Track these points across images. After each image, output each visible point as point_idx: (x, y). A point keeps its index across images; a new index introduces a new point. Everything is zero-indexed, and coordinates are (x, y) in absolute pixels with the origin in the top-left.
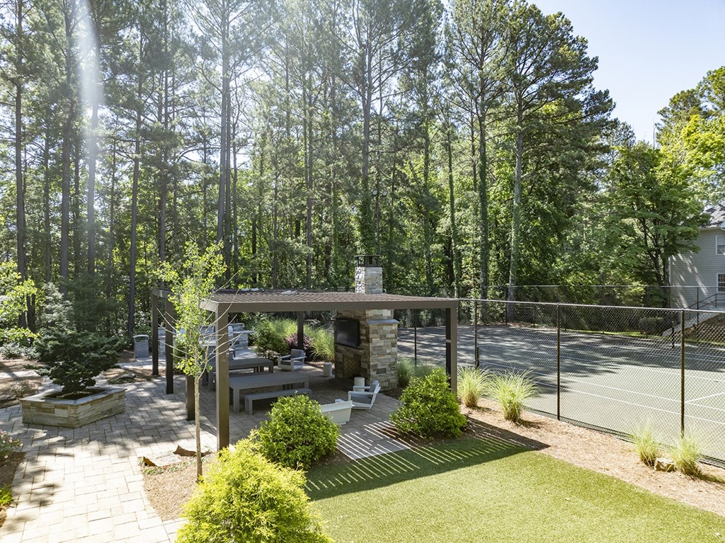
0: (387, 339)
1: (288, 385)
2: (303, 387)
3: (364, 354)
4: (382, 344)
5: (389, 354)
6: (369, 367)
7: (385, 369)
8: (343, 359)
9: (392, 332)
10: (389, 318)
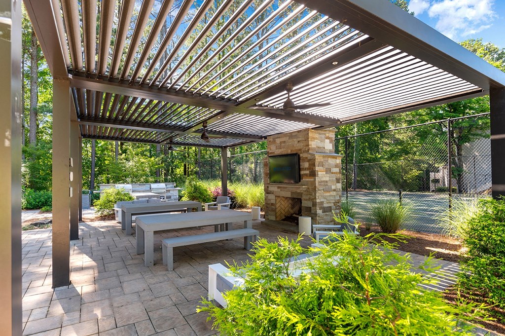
0: (332, 173)
1: (222, 225)
2: (245, 227)
3: (307, 190)
4: (327, 179)
5: (334, 190)
6: (315, 204)
7: (330, 207)
8: (276, 200)
9: (336, 166)
10: (330, 151)
